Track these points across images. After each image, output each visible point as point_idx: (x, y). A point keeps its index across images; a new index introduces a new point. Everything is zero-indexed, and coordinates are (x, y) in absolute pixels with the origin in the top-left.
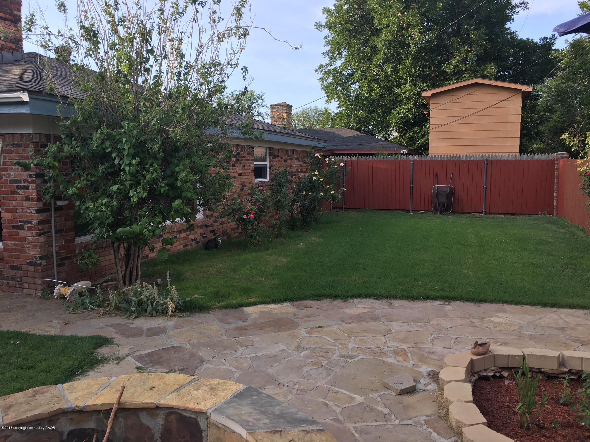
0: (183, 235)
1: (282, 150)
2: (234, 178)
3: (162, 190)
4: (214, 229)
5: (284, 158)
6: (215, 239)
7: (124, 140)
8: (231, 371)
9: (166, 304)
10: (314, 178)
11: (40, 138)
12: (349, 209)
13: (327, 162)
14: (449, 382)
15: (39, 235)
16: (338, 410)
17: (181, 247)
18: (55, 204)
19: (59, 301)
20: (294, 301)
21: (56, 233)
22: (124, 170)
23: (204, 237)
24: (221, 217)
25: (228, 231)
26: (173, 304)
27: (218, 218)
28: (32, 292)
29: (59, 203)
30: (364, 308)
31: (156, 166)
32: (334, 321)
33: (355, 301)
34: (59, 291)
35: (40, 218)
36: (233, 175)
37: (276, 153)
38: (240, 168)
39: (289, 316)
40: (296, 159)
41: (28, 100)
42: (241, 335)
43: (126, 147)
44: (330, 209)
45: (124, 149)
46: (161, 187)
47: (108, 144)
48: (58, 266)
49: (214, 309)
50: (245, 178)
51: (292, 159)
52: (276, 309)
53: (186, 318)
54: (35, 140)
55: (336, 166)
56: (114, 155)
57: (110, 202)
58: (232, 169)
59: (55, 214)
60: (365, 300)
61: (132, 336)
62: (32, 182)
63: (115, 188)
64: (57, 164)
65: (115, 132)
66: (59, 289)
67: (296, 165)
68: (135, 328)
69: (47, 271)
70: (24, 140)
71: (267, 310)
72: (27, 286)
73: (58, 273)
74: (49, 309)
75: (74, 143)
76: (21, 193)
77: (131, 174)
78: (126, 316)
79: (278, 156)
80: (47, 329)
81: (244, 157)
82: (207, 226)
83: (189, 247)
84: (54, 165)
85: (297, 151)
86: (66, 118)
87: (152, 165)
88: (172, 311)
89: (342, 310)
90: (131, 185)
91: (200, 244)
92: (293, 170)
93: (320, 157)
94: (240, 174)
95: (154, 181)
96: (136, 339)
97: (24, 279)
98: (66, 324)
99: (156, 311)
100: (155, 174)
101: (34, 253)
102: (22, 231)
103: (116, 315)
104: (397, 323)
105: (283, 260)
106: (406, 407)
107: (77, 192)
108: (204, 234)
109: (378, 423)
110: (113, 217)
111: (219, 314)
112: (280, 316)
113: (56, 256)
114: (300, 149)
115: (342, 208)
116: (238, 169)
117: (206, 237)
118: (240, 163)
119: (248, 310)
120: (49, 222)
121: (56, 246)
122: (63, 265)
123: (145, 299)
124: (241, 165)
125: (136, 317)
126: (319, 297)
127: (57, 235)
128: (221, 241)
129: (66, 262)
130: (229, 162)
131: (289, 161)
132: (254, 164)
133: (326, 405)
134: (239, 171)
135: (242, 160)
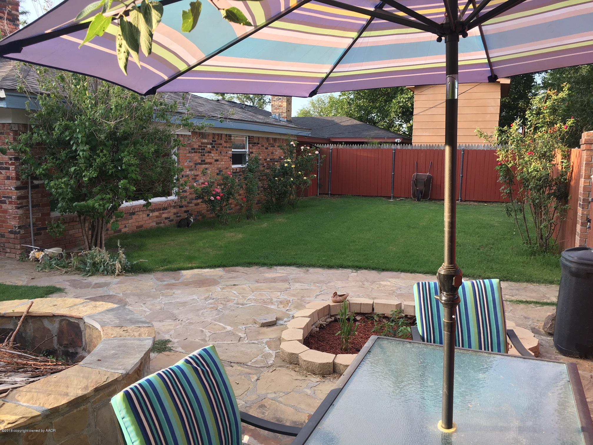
0: (156, 213)
1: (262, 138)
2: (210, 163)
3: (110, 172)
4: (188, 209)
5: (265, 146)
6: (188, 219)
7: (78, 130)
8: (145, 311)
9: (114, 265)
10: (286, 165)
11: (19, 127)
12: (334, 195)
13: (302, 150)
14: (297, 317)
15: (18, 208)
16: (208, 334)
17: (154, 224)
18: (32, 182)
19: (33, 263)
20: (227, 267)
21: (33, 207)
22: (79, 155)
23: (177, 216)
24: (196, 199)
25: (203, 212)
26: (120, 265)
27: (193, 199)
28: (13, 256)
29: (36, 182)
30: (283, 273)
31: (105, 152)
32: (249, 281)
33: (279, 268)
34: (34, 255)
35: (19, 194)
36: (209, 161)
37: (256, 141)
38: (217, 155)
39: (215, 278)
40: (278, 147)
41: (5, 96)
42: (168, 289)
43: (80, 136)
44: (317, 195)
45: (78, 138)
46: (109, 169)
47: (67, 133)
48: (35, 235)
49: (156, 271)
50: (222, 164)
51: (274, 146)
52: (208, 272)
53: (131, 277)
54: (14, 129)
55: (310, 154)
56: (72, 143)
57: (69, 181)
58: (208, 156)
59: (32, 191)
60: (288, 267)
61: (81, 288)
62: (12, 164)
63: (73, 169)
64: (28, 149)
65: (71, 124)
66: (35, 254)
67: (278, 153)
68: (86, 283)
69: (25, 239)
70: (5, 129)
71: (200, 273)
72: (8, 250)
73: (35, 240)
74: (23, 268)
75: (41, 132)
76: (3, 173)
77: (85, 158)
78: (83, 275)
79: (258, 144)
80: (16, 282)
81: (221, 144)
82: (181, 207)
83: (162, 225)
84: (25, 150)
85: (279, 139)
86: (34, 111)
87: (102, 151)
88: (118, 270)
89: (262, 274)
90: (86, 167)
91: (174, 222)
92: (275, 157)
93: (294, 145)
94: (217, 161)
95: (104, 164)
96: (83, 290)
97: (6, 245)
98: (32, 279)
99: (107, 271)
100: (104, 159)
101: (14, 223)
102: (5, 205)
103: (75, 274)
104: (300, 284)
105: (241, 236)
106: (259, 333)
107: (43, 172)
108: (178, 213)
109: (232, 342)
110: (72, 193)
111: (159, 275)
112: (208, 277)
113: (33, 227)
114: (283, 137)
115: (328, 194)
116: (214, 155)
117: (180, 216)
118: (217, 150)
119: (184, 272)
120: (26, 197)
121: (33, 218)
122: (40, 234)
123: (98, 261)
124: (218, 152)
125: (90, 276)
126: (249, 264)
127: (34, 209)
128: (192, 220)
129: (43, 232)
130: (204, 149)
131: (270, 149)
132: (231, 151)
133: (202, 331)
134: (215, 158)
135: (218, 147)
